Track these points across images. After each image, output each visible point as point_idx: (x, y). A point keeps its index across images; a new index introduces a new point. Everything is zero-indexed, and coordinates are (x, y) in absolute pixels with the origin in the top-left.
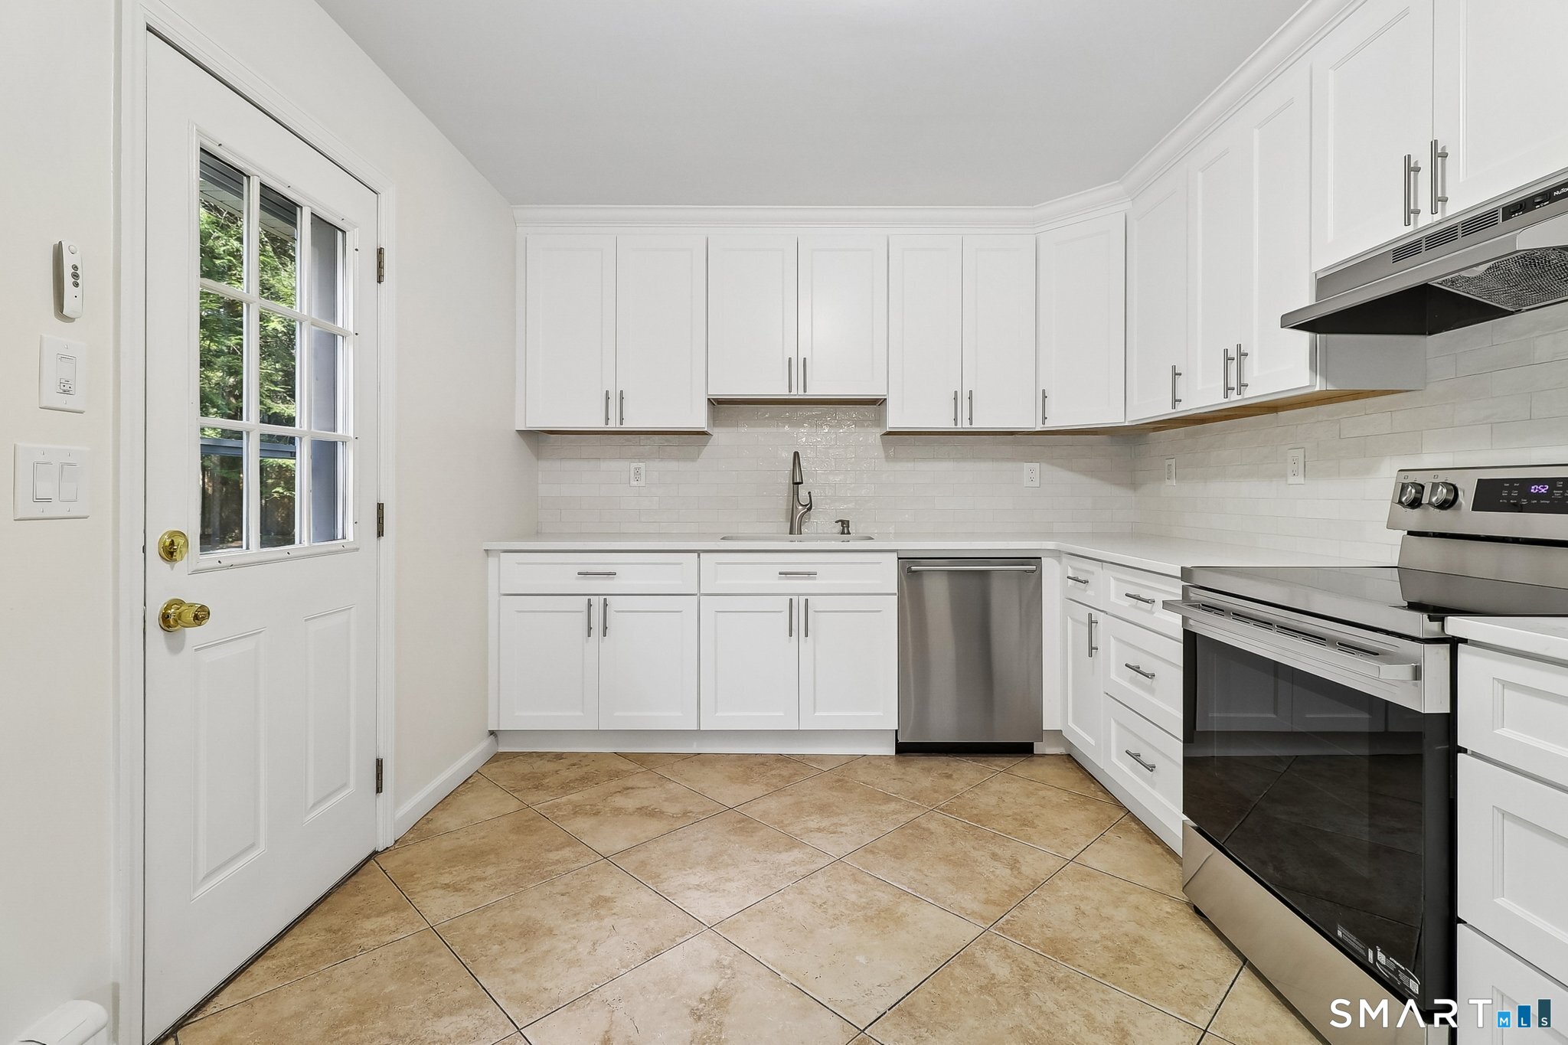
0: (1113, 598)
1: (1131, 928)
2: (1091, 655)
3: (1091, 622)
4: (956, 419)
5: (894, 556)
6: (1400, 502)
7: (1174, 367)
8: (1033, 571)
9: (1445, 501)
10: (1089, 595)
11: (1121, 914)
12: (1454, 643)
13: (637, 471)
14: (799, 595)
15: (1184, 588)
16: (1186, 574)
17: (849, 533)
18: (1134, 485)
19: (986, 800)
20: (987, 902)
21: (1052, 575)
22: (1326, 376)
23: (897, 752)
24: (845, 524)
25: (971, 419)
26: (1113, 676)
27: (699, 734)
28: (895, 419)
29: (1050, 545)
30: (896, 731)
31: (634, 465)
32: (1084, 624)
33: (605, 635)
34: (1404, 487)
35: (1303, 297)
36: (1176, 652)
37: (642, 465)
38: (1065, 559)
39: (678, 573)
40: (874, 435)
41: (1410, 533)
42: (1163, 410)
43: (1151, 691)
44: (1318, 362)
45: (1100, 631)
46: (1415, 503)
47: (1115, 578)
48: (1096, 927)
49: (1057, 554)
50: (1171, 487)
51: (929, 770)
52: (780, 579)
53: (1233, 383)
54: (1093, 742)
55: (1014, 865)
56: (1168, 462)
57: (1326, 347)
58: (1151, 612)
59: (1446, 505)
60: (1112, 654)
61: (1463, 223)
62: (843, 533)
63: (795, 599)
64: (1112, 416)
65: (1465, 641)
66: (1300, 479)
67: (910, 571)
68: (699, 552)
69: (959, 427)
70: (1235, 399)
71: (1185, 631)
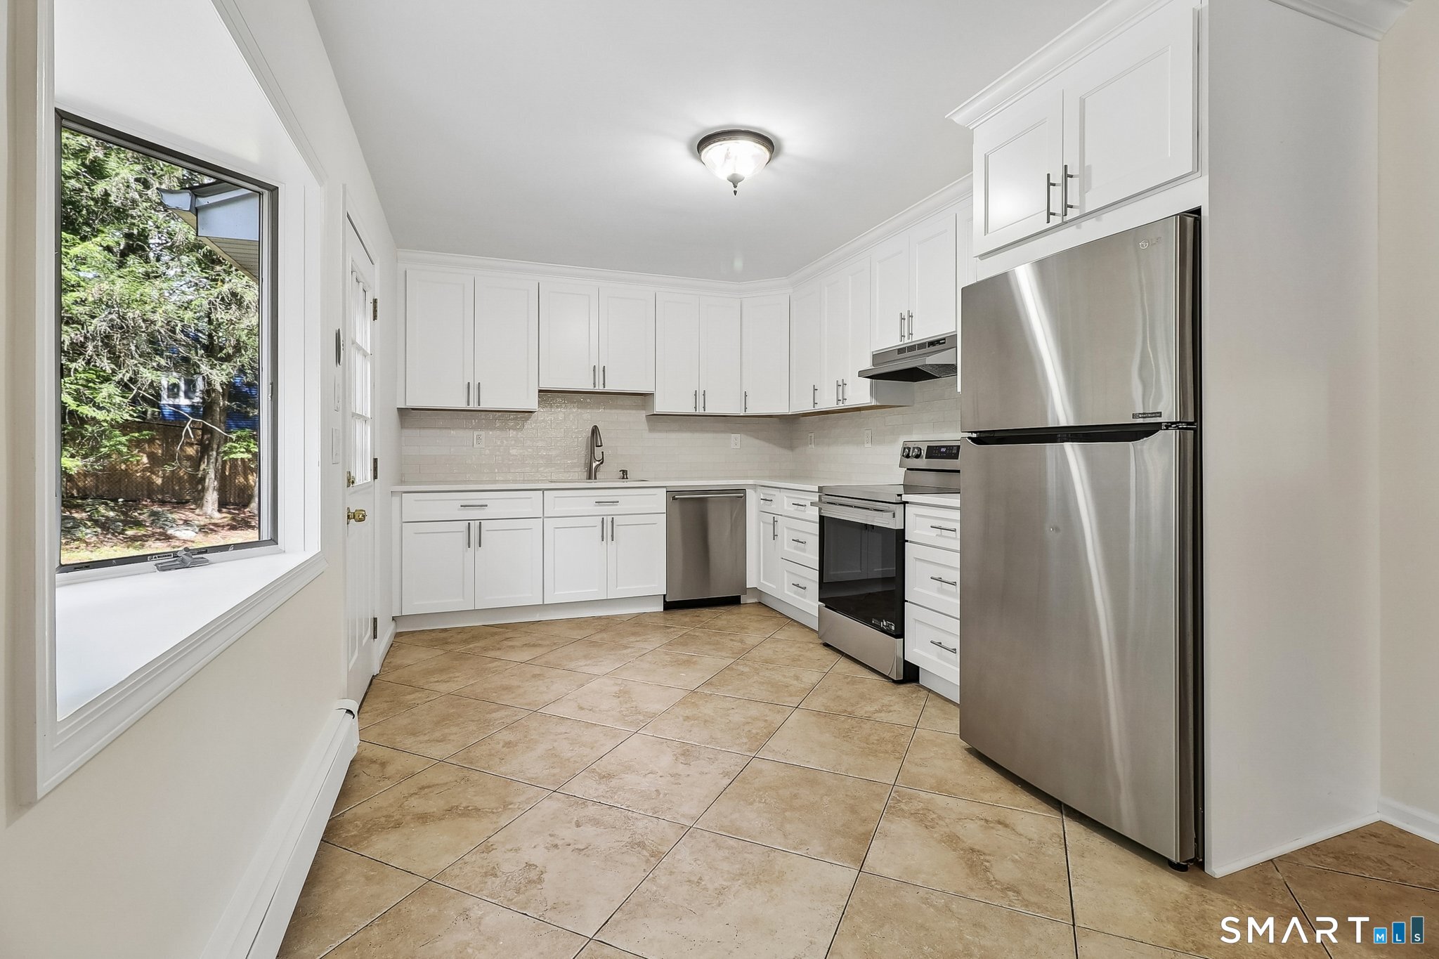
0: (786, 507)
1: (798, 653)
2: (774, 539)
3: (774, 521)
4: (695, 408)
5: (665, 490)
6: (903, 456)
7: (814, 386)
8: (742, 497)
9: (917, 455)
10: (773, 507)
11: (793, 650)
12: (905, 503)
13: (479, 438)
14: (607, 515)
15: (820, 497)
16: (821, 489)
17: (627, 478)
18: (791, 448)
19: (720, 623)
20: (733, 653)
21: (752, 499)
22: (876, 399)
23: (665, 609)
24: (624, 472)
25: (704, 407)
26: (786, 548)
27: (543, 607)
28: (660, 407)
29: (751, 482)
30: (664, 596)
31: (476, 433)
32: (770, 524)
33: (480, 546)
34: (904, 449)
35: (867, 364)
36: (815, 528)
37: (483, 433)
38: (759, 489)
39: (528, 504)
40: (642, 415)
41: (908, 469)
42: (808, 408)
43: (804, 550)
44: (874, 392)
45: (779, 525)
46: (908, 456)
47: (787, 497)
48: (783, 654)
49: (754, 487)
50: (812, 449)
51: (686, 614)
52: (596, 506)
53: (841, 398)
54: (775, 587)
55: (742, 641)
56: (810, 435)
57: (876, 384)
58: (805, 511)
59: (918, 456)
60: (785, 535)
61: (918, 345)
62: (623, 478)
63: (605, 518)
64: (782, 409)
65: (907, 502)
66: (869, 445)
67: (674, 498)
68: (543, 490)
69: (698, 413)
70: (841, 406)
71: (820, 516)
